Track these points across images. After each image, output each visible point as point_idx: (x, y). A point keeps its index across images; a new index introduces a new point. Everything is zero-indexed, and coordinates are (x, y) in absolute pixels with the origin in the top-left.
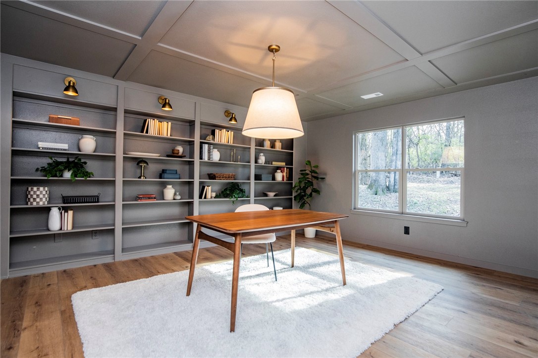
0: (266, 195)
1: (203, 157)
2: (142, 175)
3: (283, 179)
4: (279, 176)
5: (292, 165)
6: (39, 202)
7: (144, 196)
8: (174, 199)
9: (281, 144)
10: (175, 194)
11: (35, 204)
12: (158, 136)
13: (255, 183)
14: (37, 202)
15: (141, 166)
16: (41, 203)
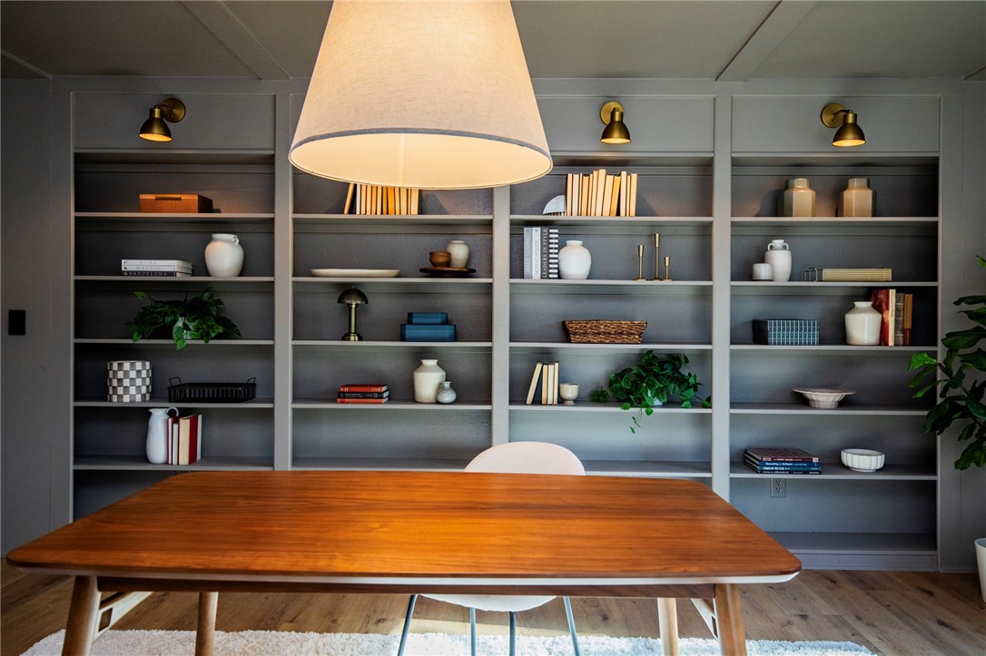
0: (803, 402)
1: (526, 270)
2: (353, 330)
3: (883, 339)
4: (863, 326)
5: (935, 279)
6: (122, 396)
7: (353, 389)
8: (438, 402)
9: (869, 193)
10: (440, 388)
11: (115, 398)
12: (385, 216)
13: (733, 354)
14: (119, 396)
15: (350, 305)
16: (126, 399)
